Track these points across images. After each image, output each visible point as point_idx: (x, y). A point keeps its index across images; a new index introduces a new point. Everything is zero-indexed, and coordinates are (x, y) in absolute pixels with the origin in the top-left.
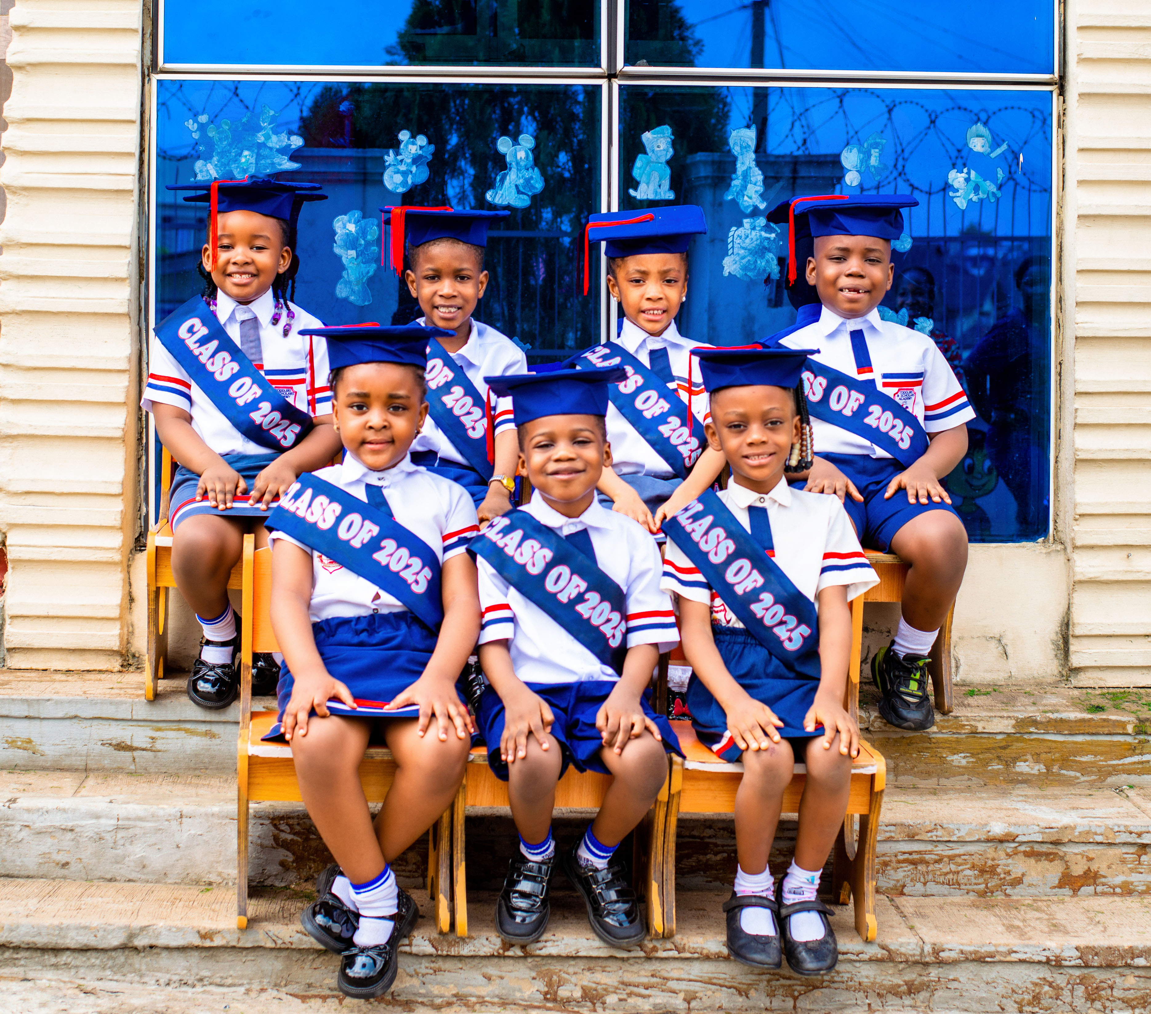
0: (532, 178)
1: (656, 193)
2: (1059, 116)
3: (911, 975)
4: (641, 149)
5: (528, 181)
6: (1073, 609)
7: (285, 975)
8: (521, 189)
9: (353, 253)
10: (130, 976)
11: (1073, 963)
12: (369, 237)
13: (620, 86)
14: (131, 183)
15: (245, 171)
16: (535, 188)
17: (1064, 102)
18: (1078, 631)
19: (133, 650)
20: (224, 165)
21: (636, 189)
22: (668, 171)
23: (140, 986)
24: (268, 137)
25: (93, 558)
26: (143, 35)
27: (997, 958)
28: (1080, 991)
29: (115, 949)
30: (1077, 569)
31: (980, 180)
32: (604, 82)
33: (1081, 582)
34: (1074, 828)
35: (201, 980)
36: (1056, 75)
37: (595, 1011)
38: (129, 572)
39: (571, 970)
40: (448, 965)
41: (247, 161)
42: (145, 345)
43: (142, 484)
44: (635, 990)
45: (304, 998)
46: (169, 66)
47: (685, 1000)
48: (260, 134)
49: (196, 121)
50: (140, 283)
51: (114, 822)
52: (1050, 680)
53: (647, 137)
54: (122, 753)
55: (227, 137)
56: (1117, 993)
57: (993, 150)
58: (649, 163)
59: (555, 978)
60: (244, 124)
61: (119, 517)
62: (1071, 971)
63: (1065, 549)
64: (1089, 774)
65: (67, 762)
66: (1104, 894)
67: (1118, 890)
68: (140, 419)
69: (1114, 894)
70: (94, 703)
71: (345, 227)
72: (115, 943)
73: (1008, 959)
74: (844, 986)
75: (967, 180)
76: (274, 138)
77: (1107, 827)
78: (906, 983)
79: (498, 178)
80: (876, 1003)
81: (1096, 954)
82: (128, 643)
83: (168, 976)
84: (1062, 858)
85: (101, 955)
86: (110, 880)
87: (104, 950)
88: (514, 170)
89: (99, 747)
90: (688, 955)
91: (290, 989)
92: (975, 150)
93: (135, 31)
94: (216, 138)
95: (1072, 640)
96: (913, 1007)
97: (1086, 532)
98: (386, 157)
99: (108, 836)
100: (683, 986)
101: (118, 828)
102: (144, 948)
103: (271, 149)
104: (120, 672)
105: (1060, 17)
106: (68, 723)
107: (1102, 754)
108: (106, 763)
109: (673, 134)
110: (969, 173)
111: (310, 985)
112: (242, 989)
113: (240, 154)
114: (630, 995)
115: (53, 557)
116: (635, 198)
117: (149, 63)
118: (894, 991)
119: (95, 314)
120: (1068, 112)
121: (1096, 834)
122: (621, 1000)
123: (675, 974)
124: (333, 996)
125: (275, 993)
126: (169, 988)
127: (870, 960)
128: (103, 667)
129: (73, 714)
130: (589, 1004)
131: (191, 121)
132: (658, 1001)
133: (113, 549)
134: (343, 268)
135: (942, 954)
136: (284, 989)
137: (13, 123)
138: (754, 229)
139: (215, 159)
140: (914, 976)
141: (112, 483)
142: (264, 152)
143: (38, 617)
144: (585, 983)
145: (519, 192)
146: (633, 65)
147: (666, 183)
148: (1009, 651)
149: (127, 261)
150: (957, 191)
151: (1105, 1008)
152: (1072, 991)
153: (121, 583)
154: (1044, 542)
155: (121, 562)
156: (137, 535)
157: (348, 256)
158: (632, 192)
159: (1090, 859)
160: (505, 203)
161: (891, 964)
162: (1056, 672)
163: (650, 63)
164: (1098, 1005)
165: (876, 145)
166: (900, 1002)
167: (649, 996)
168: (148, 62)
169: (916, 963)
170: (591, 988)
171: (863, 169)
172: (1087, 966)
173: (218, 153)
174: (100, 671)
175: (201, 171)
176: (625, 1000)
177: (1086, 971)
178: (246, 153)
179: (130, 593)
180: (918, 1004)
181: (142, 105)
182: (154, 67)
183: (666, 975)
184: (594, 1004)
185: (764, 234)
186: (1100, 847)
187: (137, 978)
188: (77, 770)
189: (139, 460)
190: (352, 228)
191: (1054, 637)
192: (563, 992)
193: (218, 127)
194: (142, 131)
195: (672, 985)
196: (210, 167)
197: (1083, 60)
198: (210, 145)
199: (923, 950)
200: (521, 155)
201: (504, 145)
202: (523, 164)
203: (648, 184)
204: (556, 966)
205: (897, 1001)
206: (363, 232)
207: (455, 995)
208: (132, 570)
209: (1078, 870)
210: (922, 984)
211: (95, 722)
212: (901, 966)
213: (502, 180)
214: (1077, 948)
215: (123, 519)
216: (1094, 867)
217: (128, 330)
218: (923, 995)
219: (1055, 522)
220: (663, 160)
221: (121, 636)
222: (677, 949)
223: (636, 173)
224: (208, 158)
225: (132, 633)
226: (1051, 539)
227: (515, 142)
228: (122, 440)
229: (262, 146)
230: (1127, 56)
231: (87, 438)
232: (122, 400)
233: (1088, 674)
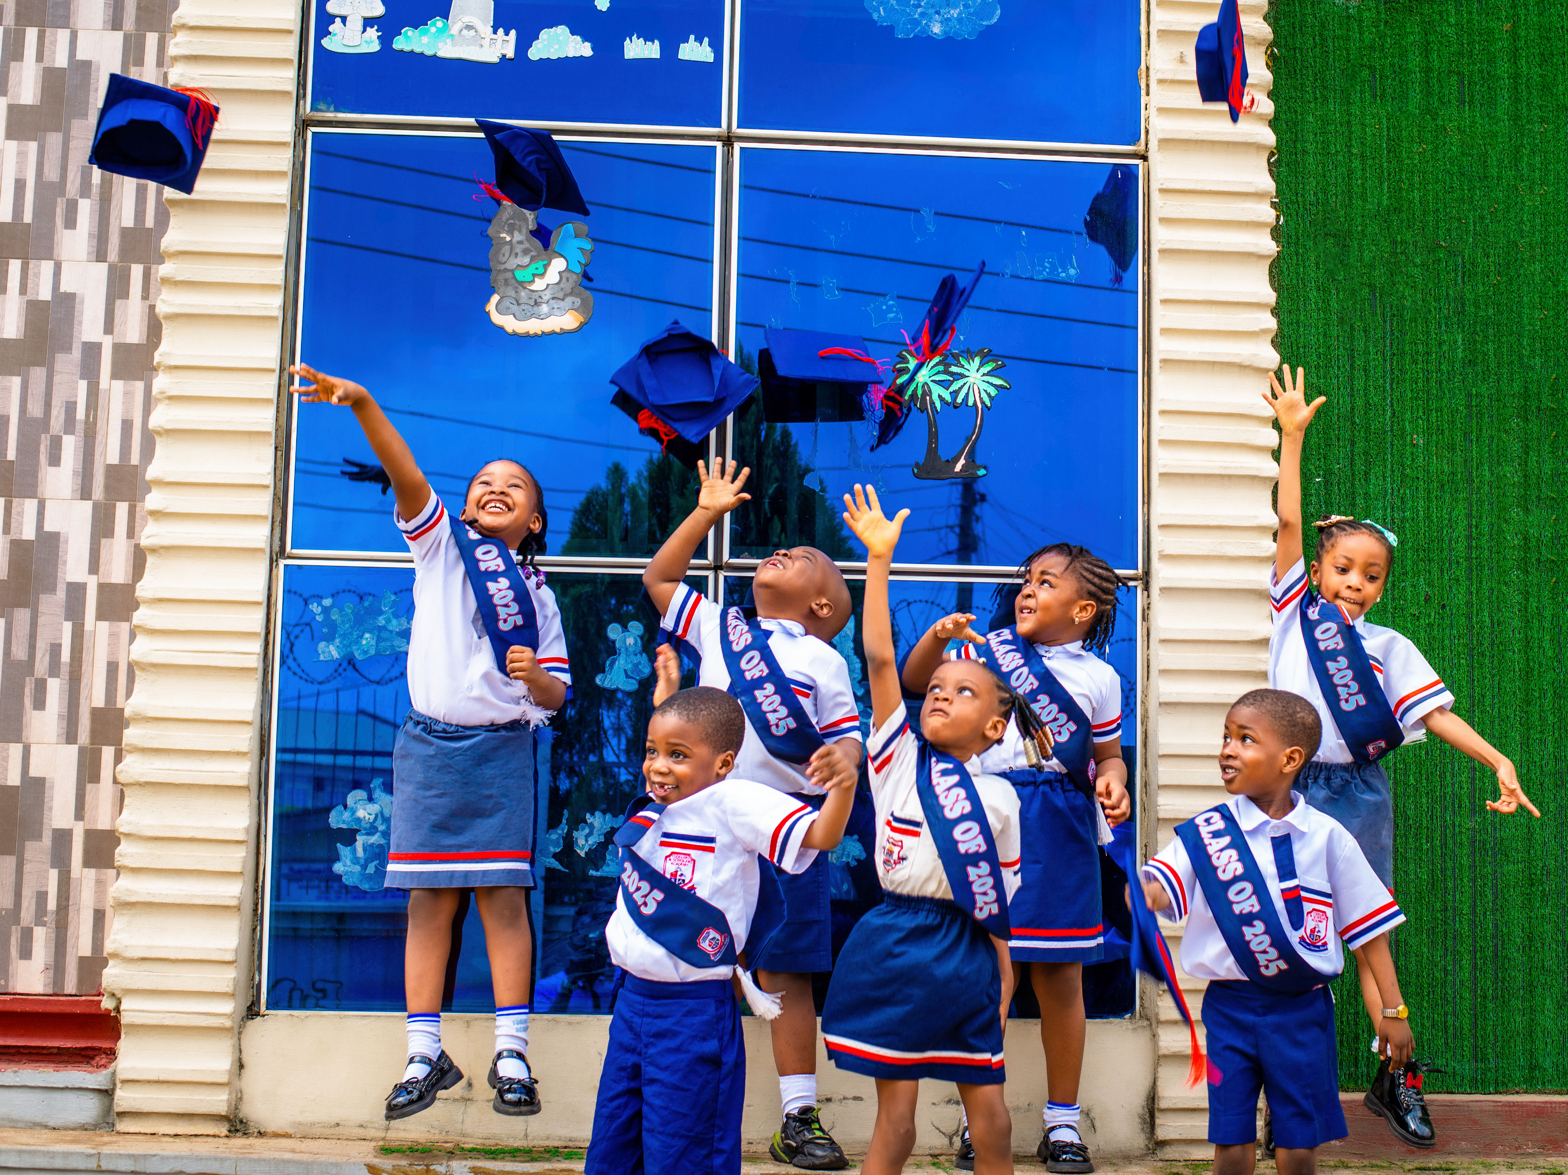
0: (640, 663)
2: (1143, 610)
5: (636, 666)
6: (1159, 1083)
8: (629, 673)
13: (725, 577)
14: (255, 662)
15: (366, 652)
16: (643, 673)
17: (1148, 596)
18: (1164, 1105)
19: (241, 1115)
20: (346, 646)
24: (388, 621)
25: (204, 1024)
26: (273, 523)
30: (1162, 1044)
32: (710, 574)
33: (1165, 1056)
36: (1141, 570)
38: (239, 1039)
41: (368, 643)
42: (263, 818)
43: (256, 953)
46: (297, 552)
48: (381, 618)
49: (319, 604)
50: (261, 759)
52: (1137, 1153)
55: (349, 620)
60: (366, 608)
61: (231, 984)
63: (1151, 1025)
68: (256, 891)
70: (199, 1159)
76: (394, 622)
79: (608, 663)
82: (237, 1108)
88: (623, 655)
93: (266, 517)
94: (339, 621)
95: (1157, 1114)
97: (1170, 1008)
103: (391, 632)
104: (227, 1136)
105: (1143, 517)
113: (362, 637)
115: (166, 1022)
117: (278, 549)
119: (216, 786)
120: (1152, 606)
128: (211, 1133)
129: (178, 1169)
131: (315, 604)
133: (225, 1015)
137: (144, 602)
139: (337, 641)
141: (226, 950)
142: (384, 635)
143: (149, 1082)
145: (627, 676)
146: (738, 557)
148: (1097, 1124)
149: (249, 735)
153: (230, 1049)
154: (1131, 1018)
155: (232, 1028)
156: (249, 1003)
160: (614, 686)
162: (1142, 1146)
163: (754, 556)
168: (276, 548)
173: (341, 635)
174: (208, 1136)
175: (323, 652)
178: (367, 635)
179: (240, 1060)
181: (269, 589)
182: (282, 552)
189: (254, 930)
191: (1140, 1110)
193: (341, 610)
194: (268, 614)
196: (332, 648)
197: (1164, 557)
198: (333, 627)
200: (630, 641)
201: (614, 632)
202: (631, 649)
208: (243, 1036)
213: (612, 665)
215: (235, 986)
217: (247, 803)
219: (1142, 999)
221: (228, 1102)
224: (330, 639)
225: (241, 1099)
226: (1138, 1015)
227: (625, 627)
228: (238, 908)
229: (383, 628)
230: (1206, 553)
231: (203, 906)
232: (239, 870)
233: (1174, 1148)
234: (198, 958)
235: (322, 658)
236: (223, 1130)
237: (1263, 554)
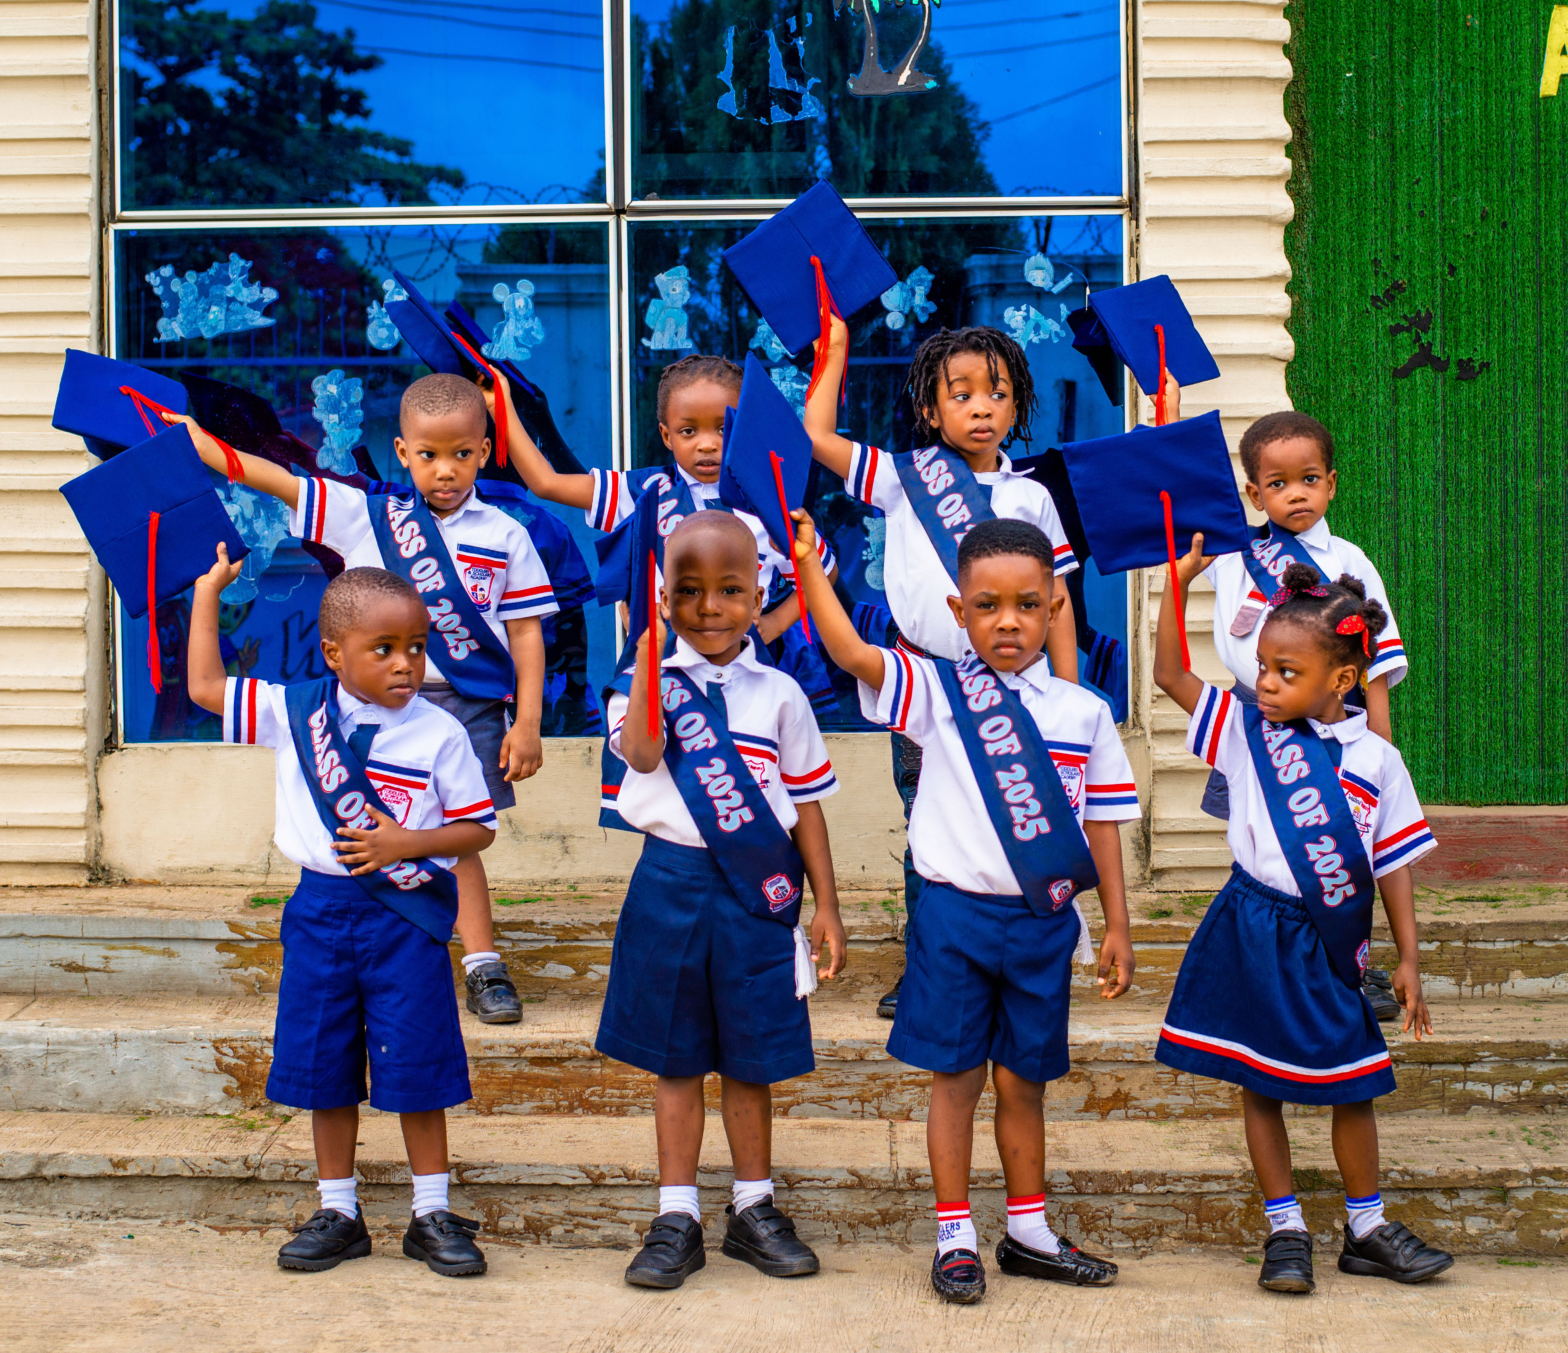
0: (532, 329)
1: (672, 342)
2: (1132, 244)
3: (884, 1204)
4: (656, 294)
5: (528, 332)
6: (1154, 803)
7: (205, 1204)
8: (521, 341)
9: (335, 418)
10: (39, 1209)
11: (1064, 1190)
12: (353, 400)
13: (629, 223)
15: (214, 328)
16: (536, 339)
17: (1137, 227)
18: (1160, 828)
19: (102, 862)
20: (191, 323)
21: (649, 338)
22: (685, 317)
23: (50, 1219)
24: (238, 291)
25: (54, 762)
26: (100, 180)
27: (979, 1185)
28: (1074, 1220)
29: (23, 1179)
30: (1157, 758)
31: (1041, 318)
32: (611, 220)
33: (1162, 772)
34: (1098, 1045)
35: (115, 1212)
36: (1125, 197)
37: (538, 1243)
38: (96, 777)
39: (513, 1199)
40: (379, 1194)
41: (216, 318)
43: (111, 679)
44: (583, 1220)
45: (222, 1231)
46: (127, 214)
47: (636, 1231)
48: (229, 287)
49: (158, 275)
51: (44, 1047)
53: (661, 279)
54: (73, 974)
55: (193, 292)
56: (1115, 1223)
57: (1055, 283)
58: (663, 308)
59: (495, 1208)
60: (213, 276)
61: (80, 716)
62: (1063, 1199)
63: (1145, 735)
64: (1149, 987)
65: (13, 985)
66: (1135, 1118)
67: (1152, 1114)
68: (107, 607)
69: (1147, 1118)
70: (41, 920)
71: (325, 387)
72: (23, 1172)
73: (992, 1185)
74: (811, 1215)
75: (1026, 319)
76: (245, 291)
77: (1138, 1044)
78: (880, 1212)
79: (495, 330)
80: (848, 1234)
81: (1090, 1180)
82: (97, 854)
83: (80, 1208)
84: (1088, 1079)
85: (9, 1187)
86: (42, 1110)
87: (10, 1180)
88: (512, 320)
89: (48, 968)
90: (638, 1182)
91: (209, 1221)
92: (1035, 284)
94: (181, 293)
95: (1153, 838)
96: (889, 1239)
97: (1164, 716)
98: (369, 310)
99: (38, 1063)
100: (635, 1216)
101: (48, 1053)
102: (54, 1177)
103: (242, 303)
104: (88, 886)
105: (1129, 130)
106: (13, 942)
107: (1164, 964)
108: (56, 985)
109: (690, 274)
110: (1027, 311)
111: (231, 1217)
112: (159, 1222)
113: (208, 310)
114: (577, 1226)
115: (11, 761)
116: (648, 348)
117: (108, 211)
118: (867, 1221)
119: (50, 491)
120: (1142, 238)
121: (1125, 1051)
122: (567, 1231)
123: (626, 1203)
124: (255, 1229)
125: (192, 1225)
126: (80, 1221)
127: (839, 1187)
128: (69, 882)
129: (18, 932)
130: (532, 1236)
131: (153, 275)
132: (608, 1232)
133: (75, 751)
134: (324, 434)
135: (917, 1180)
136: (204, 1222)
138: (784, 379)
139: (180, 316)
140: (889, 1204)
141: (72, 678)
142: (235, 307)
144: (529, 1213)
145: (518, 345)
146: (642, 199)
147: (683, 331)
150: (1014, 331)
151: (1102, 1239)
152: (1065, 1221)
153: (86, 789)
154: (1124, 726)
155: (87, 765)
156: (104, 737)
157: (329, 421)
158: (645, 341)
159: (1120, 1080)
160: (503, 357)
161: (863, 1192)
162: (1137, 875)
163: (661, 197)
164: (1094, 1236)
165: (921, 282)
166: (874, 1233)
167: (598, 1227)
168: (105, 211)
169: (889, 1189)
170: (534, 1219)
171: (907, 311)
172: (1080, 1193)
173: (183, 310)
174: (66, 886)
175: (165, 330)
176: (572, 1231)
177: (1080, 1199)
178: (214, 308)
179: (98, 800)
180: (894, 1235)
181: (101, 258)
182: (111, 214)
183: (614, 1203)
184: (538, 1236)
185: (796, 386)
186: (1130, 1066)
187: (47, 1211)
188: (24, 994)
190: (333, 389)
191: (1134, 834)
192: (504, 1223)
193: (184, 280)
194: (101, 290)
195: (623, 1215)
196: (175, 325)
197: (1155, 180)
198: (175, 299)
199: (896, 1175)
200: (520, 303)
201: (500, 292)
202: (522, 313)
203: (663, 331)
204: (497, 1195)
205: (870, 1232)
206: (346, 394)
207: (387, 1227)
208: (99, 773)
209: (1106, 1091)
210: (897, 1213)
211: (43, 942)
212: (874, 1193)
213: (500, 332)
214: (1069, 1174)
215: (85, 718)
216: (1125, 1088)
218: (900, 1225)
219: (1135, 704)
220: (680, 304)
221: (87, 848)
222: (626, 1175)
223: (649, 320)
224: (172, 315)
225: (102, 843)
226: (1130, 723)
227: (513, 289)
228: (84, 630)
229: (231, 300)
230: (1202, 174)
231: (44, 629)
232: (81, 585)
233: (1173, 876)
234: (42, 687)
235: (163, 337)
236: (83, 878)
237: (1272, 173)
